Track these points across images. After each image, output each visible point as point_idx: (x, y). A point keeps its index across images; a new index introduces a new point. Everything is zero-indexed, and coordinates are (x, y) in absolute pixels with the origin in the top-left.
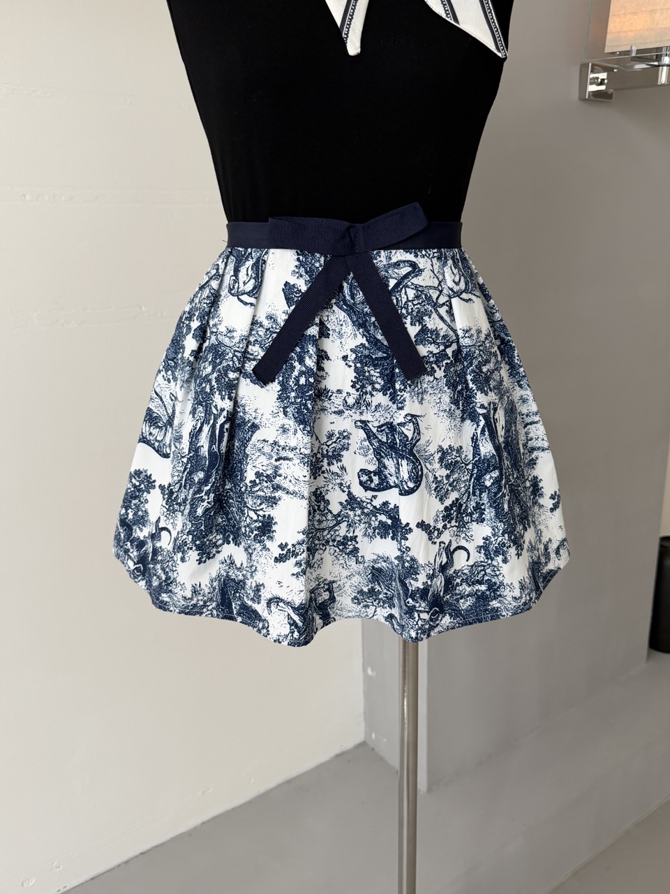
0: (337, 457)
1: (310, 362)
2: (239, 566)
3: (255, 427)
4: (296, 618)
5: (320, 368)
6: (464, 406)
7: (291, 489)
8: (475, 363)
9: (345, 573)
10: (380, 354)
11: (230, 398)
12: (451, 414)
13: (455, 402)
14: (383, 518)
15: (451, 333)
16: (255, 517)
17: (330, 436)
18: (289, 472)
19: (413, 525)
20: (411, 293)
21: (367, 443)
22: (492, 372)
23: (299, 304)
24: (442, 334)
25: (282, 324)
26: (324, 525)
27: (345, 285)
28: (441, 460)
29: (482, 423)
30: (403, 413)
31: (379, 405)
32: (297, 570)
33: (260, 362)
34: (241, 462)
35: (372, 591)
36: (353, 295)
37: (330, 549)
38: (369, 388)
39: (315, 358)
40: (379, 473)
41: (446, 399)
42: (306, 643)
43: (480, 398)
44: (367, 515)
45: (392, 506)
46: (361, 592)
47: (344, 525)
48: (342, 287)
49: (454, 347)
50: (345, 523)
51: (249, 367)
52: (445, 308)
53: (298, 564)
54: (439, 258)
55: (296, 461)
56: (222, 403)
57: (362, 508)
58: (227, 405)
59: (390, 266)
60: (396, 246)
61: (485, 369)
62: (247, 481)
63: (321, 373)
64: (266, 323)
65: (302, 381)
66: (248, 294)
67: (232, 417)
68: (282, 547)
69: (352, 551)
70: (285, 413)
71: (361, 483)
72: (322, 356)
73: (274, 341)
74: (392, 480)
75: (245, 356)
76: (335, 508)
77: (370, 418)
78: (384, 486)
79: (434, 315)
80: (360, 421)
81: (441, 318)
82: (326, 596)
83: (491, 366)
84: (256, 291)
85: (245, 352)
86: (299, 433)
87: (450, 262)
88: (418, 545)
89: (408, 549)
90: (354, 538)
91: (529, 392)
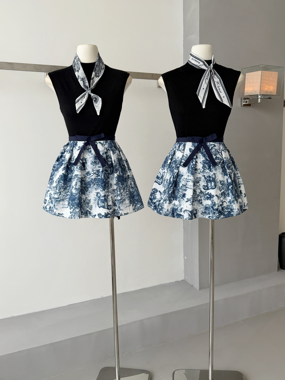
0: (198, 182)
1: (194, 163)
2: (176, 205)
3: (182, 176)
4: (190, 214)
5: (196, 164)
6: (224, 173)
7: (189, 188)
8: (227, 164)
9: (199, 208)
10: (208, 162)
11: (178, 170)
12: (222, 174)
13: (223, 172)
14: (208, 196)
15: (222, 158)
16: (182, 194)
17: (197, 178)
18: (189, 184)
19: (215, 195)
20: (214, 150)
21: (205, 180)
22: (231, 166)
23: (192, 152)
24: (220, 158)
25: (189, 156)
26: (195, 197)
27: (201, 148)
28: (220, 183)
29: (229, 176)
30: (213, 173)
31: (207, 172)
32: (190, 203)
33: (184, 163)
34: (179, 183)
35: (205, 212)
36: (203, 151)
37: (197, 202)
38: (205, 168)
39: (195, 162)
40: (207, 186)
41: (221, 171)
42: (192, 219)
43: (228, 171)
44: (204, 195)
45: (209, 193)
46: (203, 212)
47: (199, 197)
48: (200, 149)
49: (222, 161)
50: (200, 197)
51: (182, 164)
52: (221, 153)
53: (191, 202)
54: (219, 144)
55: (191, 182)
56: (176, 171)
57: (203, 193)
58: (177, 171)
59: (210, 145)
60: (211, 142)
61: (229, 165)
62: (180, 186)
63: (196, 165)
64: (185, 156)
65: (192, 166)
66: (182, 150)
67: (178, 174)
68: (187, 199)
69: (201, 203)
70: (189, 173)
71: (203, 188)
72: (196, 162)
73: (187, 159)
74: (210, 188)
75: (181, 162)
76: (198, 193)
77: (205, 175)
78: (208, 189)
79: (218, 154)
80: (204, 175)
81: (220, 155)
82: (195, 212)
83: (230, 165)
84: (184, 150)
85: (181, 161)
86: (192, 177)
87: (221, 145)
88: (215, 199)
89: (214, 200)
90: (201, 200)
91: (238, 172)
